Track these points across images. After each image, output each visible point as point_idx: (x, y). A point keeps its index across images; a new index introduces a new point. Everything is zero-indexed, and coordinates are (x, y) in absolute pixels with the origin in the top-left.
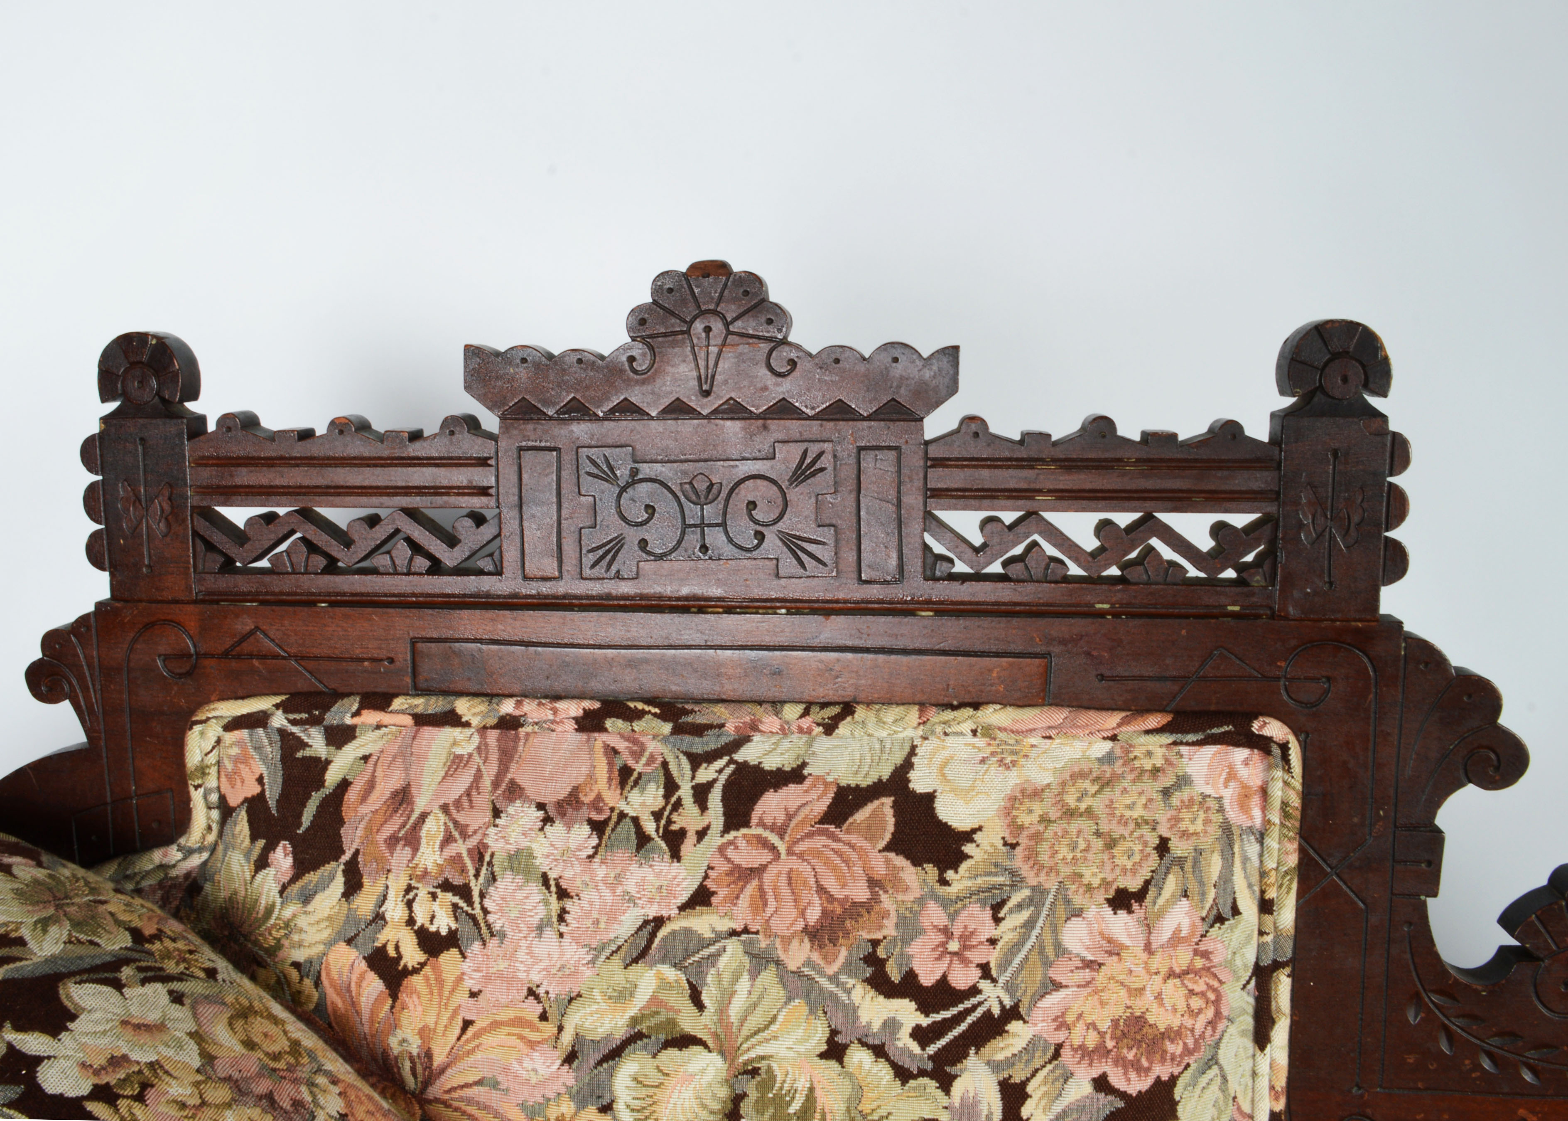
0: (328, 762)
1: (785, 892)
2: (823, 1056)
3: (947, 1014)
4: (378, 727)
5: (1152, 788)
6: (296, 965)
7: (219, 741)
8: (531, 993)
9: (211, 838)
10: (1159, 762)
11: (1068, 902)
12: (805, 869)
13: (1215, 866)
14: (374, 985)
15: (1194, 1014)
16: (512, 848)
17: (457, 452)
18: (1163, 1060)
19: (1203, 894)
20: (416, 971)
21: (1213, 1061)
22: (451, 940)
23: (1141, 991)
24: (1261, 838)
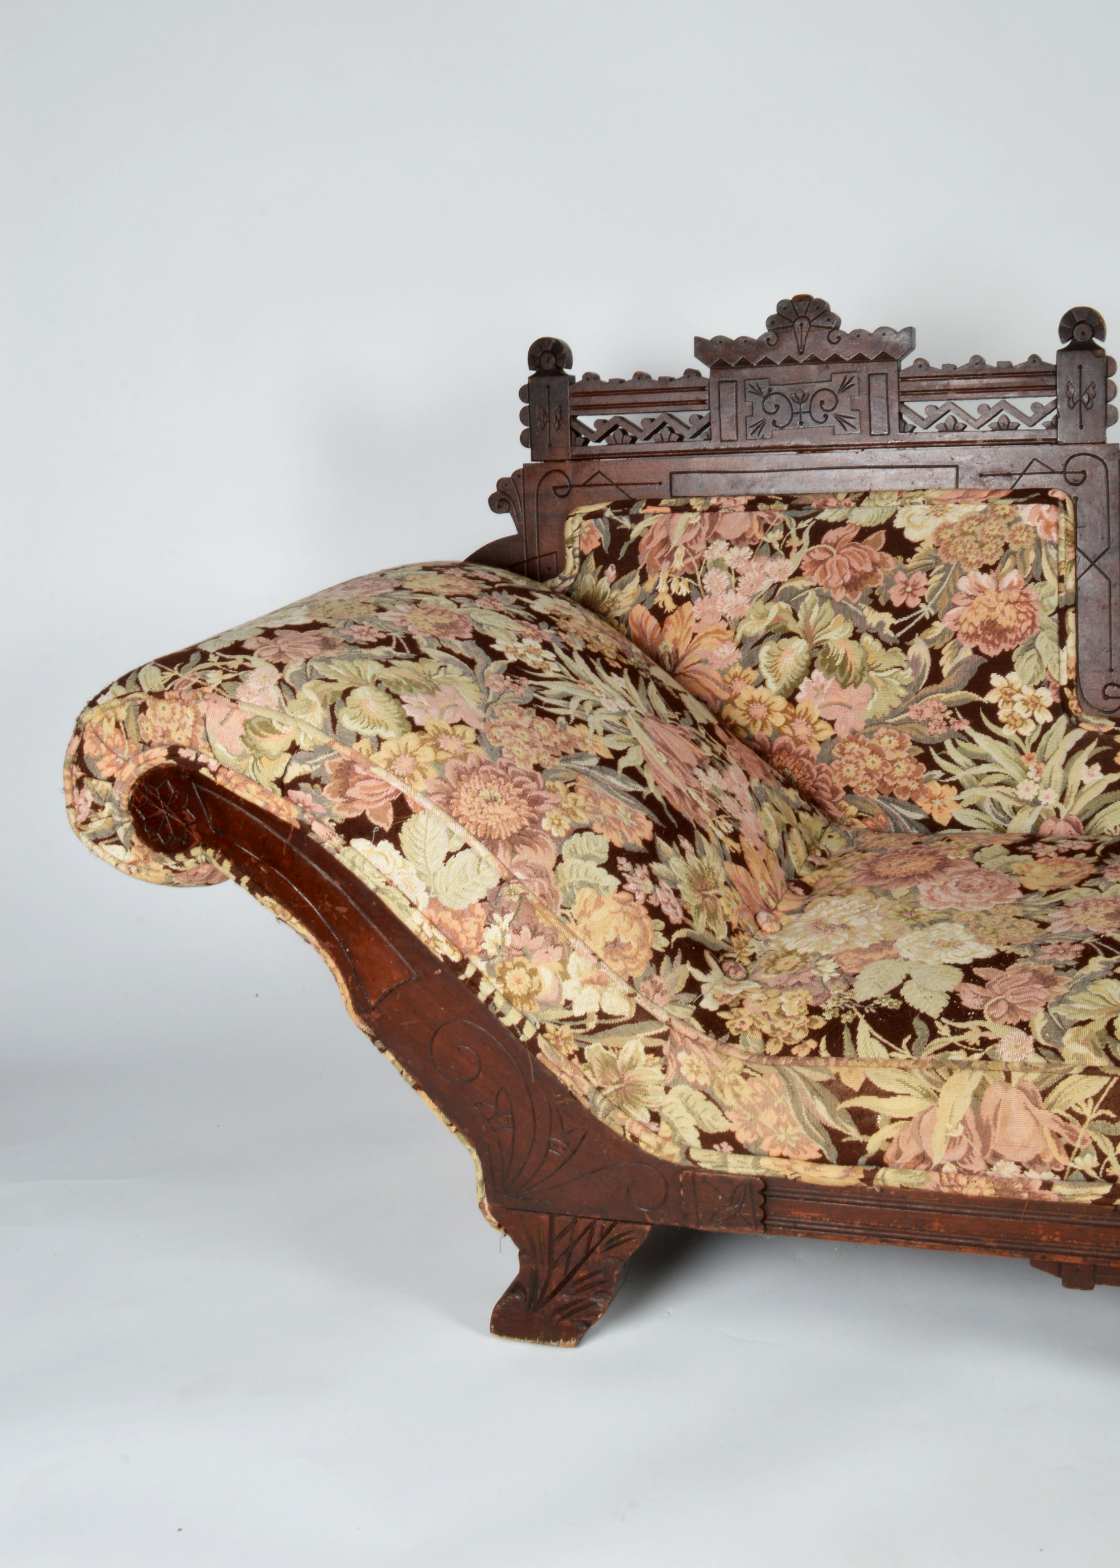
0: (631, 530)
1: (835, 569)
2: (851, 639)
3: (905, 619)
4: (655, 514)
5: (1003, 522)
6: (617, 618)
7: (580, 526)
8: (723, 618)
9: (576, 572)
10: (1007, 512)
11: (961, 570)
12: (845, 559)
13: (1032, 556)
14: (653, 621)
15: (1022, 622)
16: (715, 558)
17: (691, 385)
18: (1006, 641)
19: (1025, 568)
20: (672, 613)
21: (1031, 646)
22: (688, 598)
23: (994, 609)
24: (1057, 547)
